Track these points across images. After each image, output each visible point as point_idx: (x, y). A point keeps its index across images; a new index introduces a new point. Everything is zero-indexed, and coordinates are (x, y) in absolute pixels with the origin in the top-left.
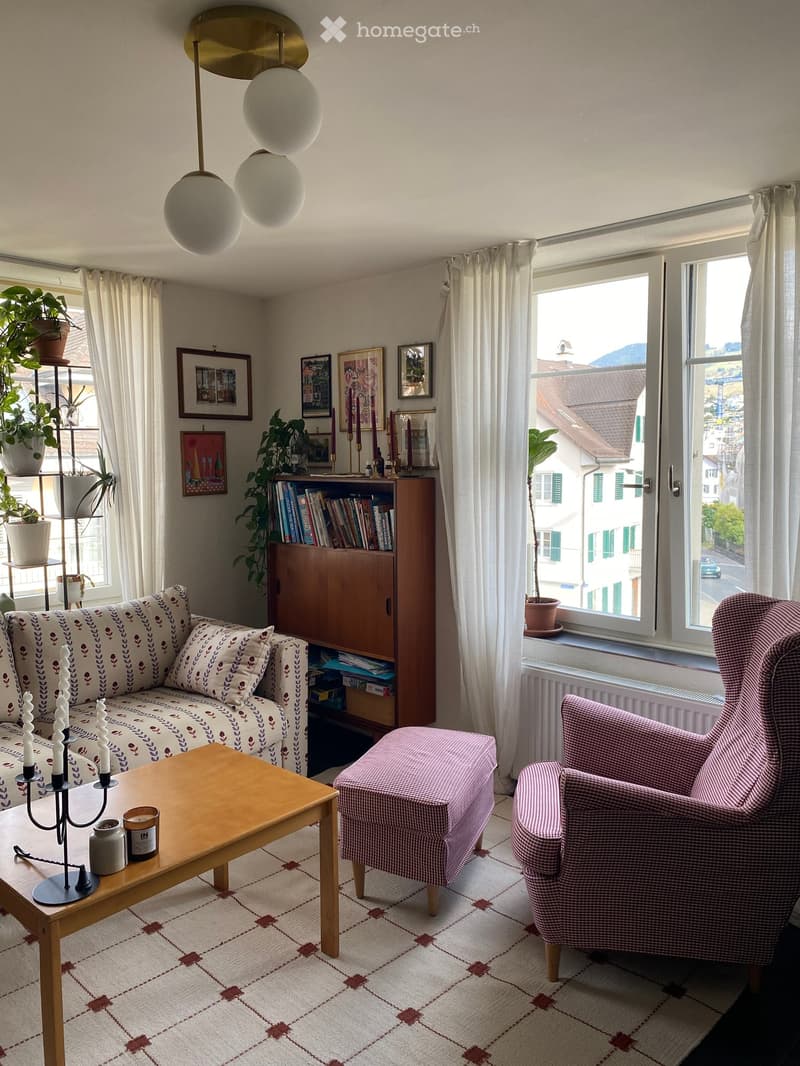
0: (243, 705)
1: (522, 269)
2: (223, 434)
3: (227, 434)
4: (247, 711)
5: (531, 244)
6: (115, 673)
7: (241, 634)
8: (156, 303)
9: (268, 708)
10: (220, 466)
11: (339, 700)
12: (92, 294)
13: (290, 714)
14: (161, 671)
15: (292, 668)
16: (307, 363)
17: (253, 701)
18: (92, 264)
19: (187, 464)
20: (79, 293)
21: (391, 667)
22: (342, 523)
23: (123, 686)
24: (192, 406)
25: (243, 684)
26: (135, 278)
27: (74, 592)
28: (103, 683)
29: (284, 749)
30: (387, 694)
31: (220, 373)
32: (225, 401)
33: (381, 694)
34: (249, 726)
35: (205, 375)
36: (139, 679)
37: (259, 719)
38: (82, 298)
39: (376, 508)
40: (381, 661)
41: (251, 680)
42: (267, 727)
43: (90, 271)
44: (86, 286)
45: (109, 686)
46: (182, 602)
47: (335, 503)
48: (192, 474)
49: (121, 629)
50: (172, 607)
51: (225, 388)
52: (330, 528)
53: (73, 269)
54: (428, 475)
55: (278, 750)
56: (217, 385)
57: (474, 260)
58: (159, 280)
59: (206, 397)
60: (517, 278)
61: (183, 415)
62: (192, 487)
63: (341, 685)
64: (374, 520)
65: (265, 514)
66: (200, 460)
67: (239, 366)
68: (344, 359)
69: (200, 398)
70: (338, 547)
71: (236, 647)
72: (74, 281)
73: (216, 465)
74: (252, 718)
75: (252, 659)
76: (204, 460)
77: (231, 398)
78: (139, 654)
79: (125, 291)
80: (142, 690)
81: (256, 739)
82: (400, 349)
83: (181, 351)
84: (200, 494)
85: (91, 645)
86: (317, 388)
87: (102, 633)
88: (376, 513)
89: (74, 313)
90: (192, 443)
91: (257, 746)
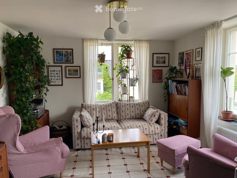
0: (152, 124)
1: (220, 28)
2: (162, 70)
3: (163, 70)
4: (152, 125)
5: (221, 21)
6: (133, 114)
7: (154, 110)
8: (148, 45)
9: (157, 126)
10: (161, 76)
11: (179, 128)
12: (136, 45)
13: (163, 128)
14: (142, 115)
15: (163, 119)
16: (180, 54)
17: (155, 124)
18: (135, 39)
19: (153, 77)
20: (133, 44)
21: (187, 122)
22: (180, 89)
23: (134, 117)
24: (155, 64)
25: (152, 120)
26: (144, 40)
27: (131, 99)
28: (131, 116)
29: (161, 135)
30: (186, 128)
31: (162, 58)
32: (163, 63)
33: (185, 128)
34: (152, 128)
35: (158, 59)
36: (137, 116)
37: (155, 128)
38: (134, 45)
39: (186, 86)
40: (185, 121)
41: (155, 119)
42: (156, 129)
43: (135, 40)
44: (134, 43)
45: (132, 117)
46: (148, 103)
47: (179, 85)
48: (155, 78)
49: (135, 106)
50: (145, 104)
51: (163, 60)
52: (177, 90)
53: (132, 40)
54: (200, 79)
55: (160, 135)
56: (161, 60)
57: (210, 27)
58: (149, 40)
59: (158, 63)
60: (219, 30)
61: (153, 66)
62: (154, 81)
63: (178, 125)
64: (186, 89)
65: (167, 87)
66: (156, 76)
67: (167, 56)
68: (186, 52)
69: (157, 63)
70: (179, 94)
71: (152, 113)
72: (133, 42)
73: (160, 76)
74: (153, 127)
75: (155, 115)
76: (157, 76)
77: (164, 63)
78: (138, 112)
79: (142, 43)
80: (138, 119)
81: (153, 131)
82: (196, 49)
83: (153, 54)
84: (156, 82)
85: (129, 109)
86: (181, 60)
87: (131, 107)
88: (186, 87)
89: (133, 49)
90: (155, 72)
91: (154, 133)
